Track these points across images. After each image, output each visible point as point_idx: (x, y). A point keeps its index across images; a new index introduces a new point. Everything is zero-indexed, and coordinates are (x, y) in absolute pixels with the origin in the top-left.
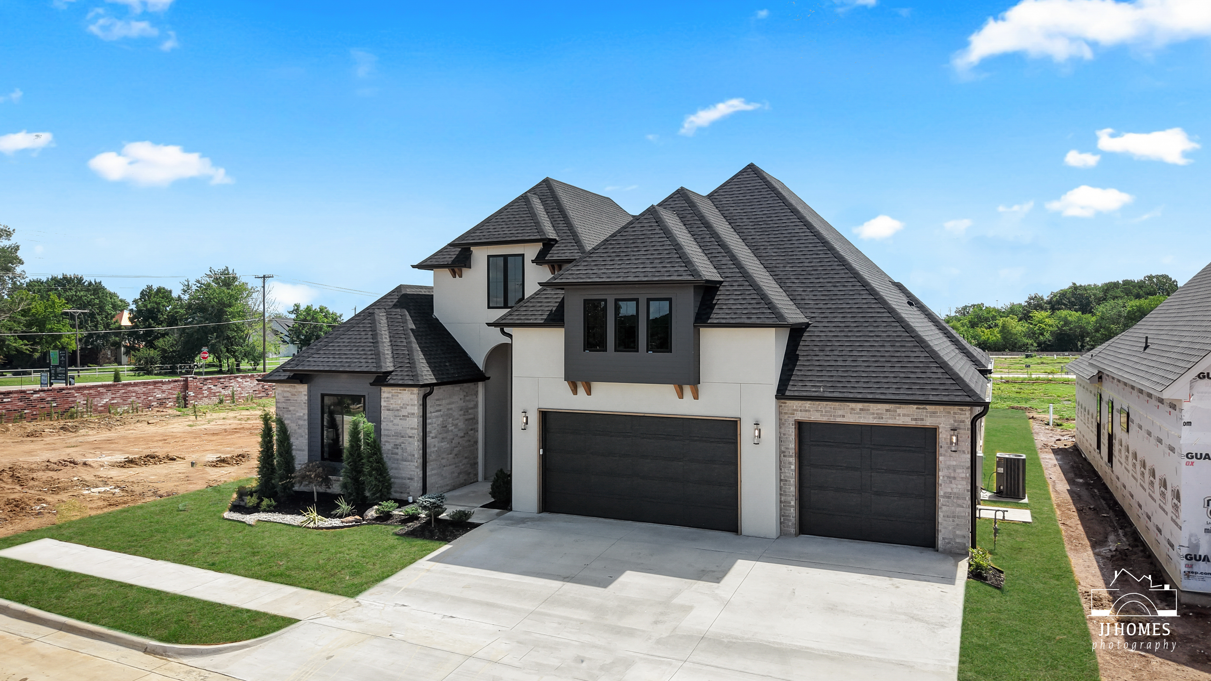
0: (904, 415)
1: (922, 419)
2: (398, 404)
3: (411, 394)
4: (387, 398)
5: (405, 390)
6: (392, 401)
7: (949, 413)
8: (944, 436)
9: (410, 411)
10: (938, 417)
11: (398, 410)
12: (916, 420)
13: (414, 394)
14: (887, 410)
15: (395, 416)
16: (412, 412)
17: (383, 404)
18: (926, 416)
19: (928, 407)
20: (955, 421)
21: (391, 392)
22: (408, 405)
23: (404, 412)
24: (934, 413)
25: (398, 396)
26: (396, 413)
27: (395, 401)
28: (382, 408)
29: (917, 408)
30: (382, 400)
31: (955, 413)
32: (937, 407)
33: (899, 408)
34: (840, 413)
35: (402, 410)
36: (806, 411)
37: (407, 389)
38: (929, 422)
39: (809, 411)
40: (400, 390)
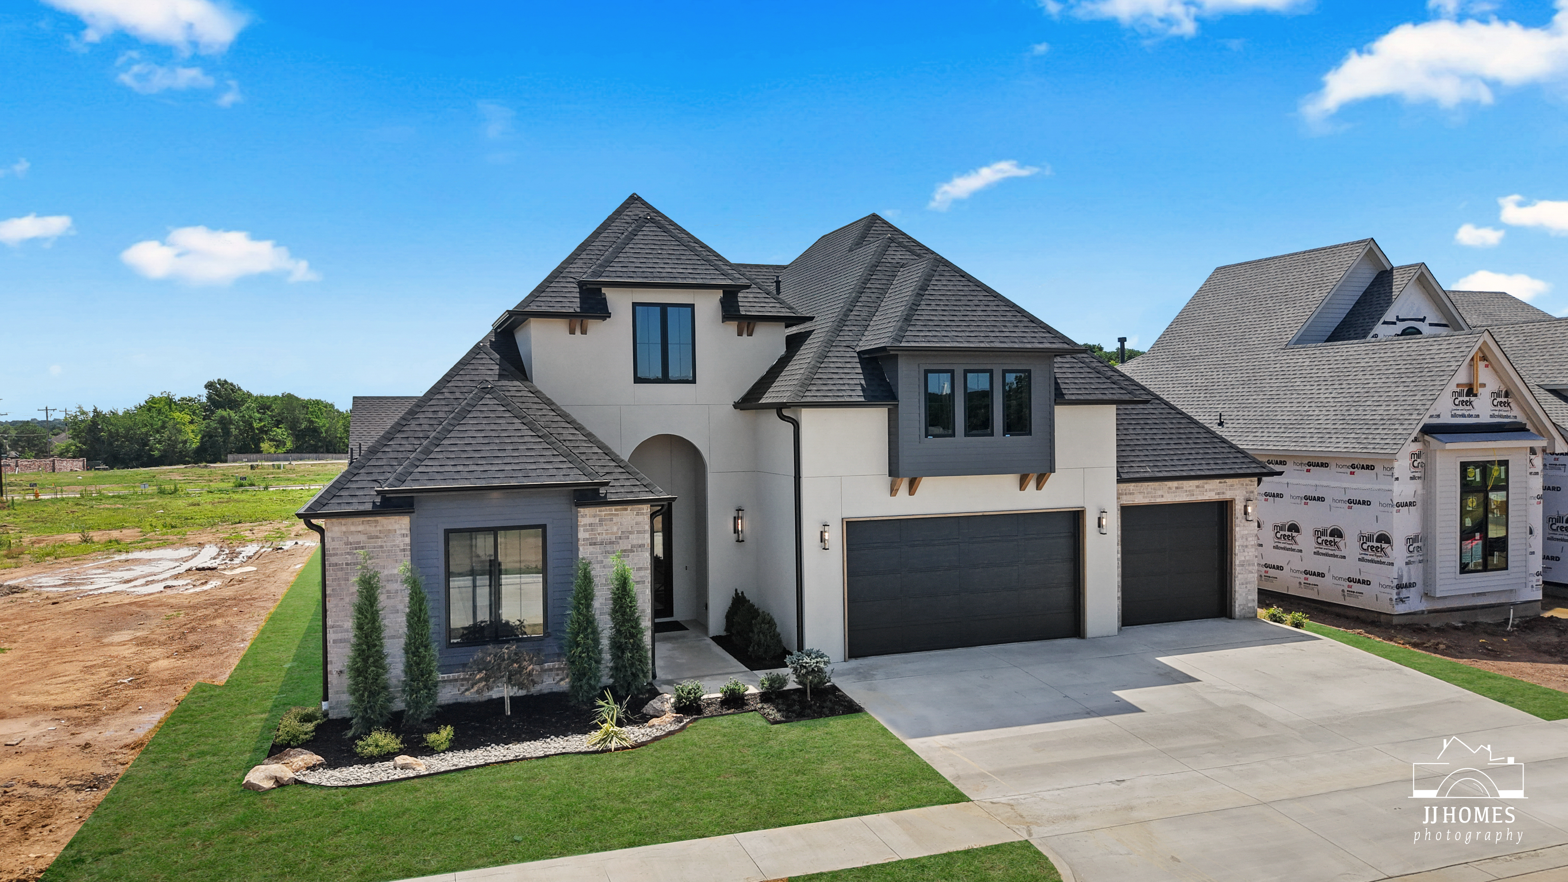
0: (1210, 490)
1: (1223, 493)
2: (612, 533)
3: (637, 514)
4: (590, 525)
5: (626, 510)
6: (599, 530)
7: (1243, 484)
8: (1239, 507)
9: (635, 542)
10: (1235, 489)
11: (611, 543)
12: (1219, 494)
13: (643, 514)
14: (1197, 487)
15: (607, 552)
16: (640, 542)
17: (582, 535)
18: (1227, 490)
19: (1227, 480)
20: (1247, 492)
21: (599, 515)
22: (631, 533)
23: (625, 545)
24: (1232, 486)
25: (611, 520)
26: (608, 548)
27: (605, 527)
28: (581, 542)
29: (1220, 483)
30: (581, 529)
31: (1247, 485)
32: (1234, 480)
33: (1207, 483)
34: (1160, 493)
35: (620, 541)
36: (1130, 494)
37: (629, 508)
38: (1228, 496)
39: (1133, 494)
40: (616, 510)
